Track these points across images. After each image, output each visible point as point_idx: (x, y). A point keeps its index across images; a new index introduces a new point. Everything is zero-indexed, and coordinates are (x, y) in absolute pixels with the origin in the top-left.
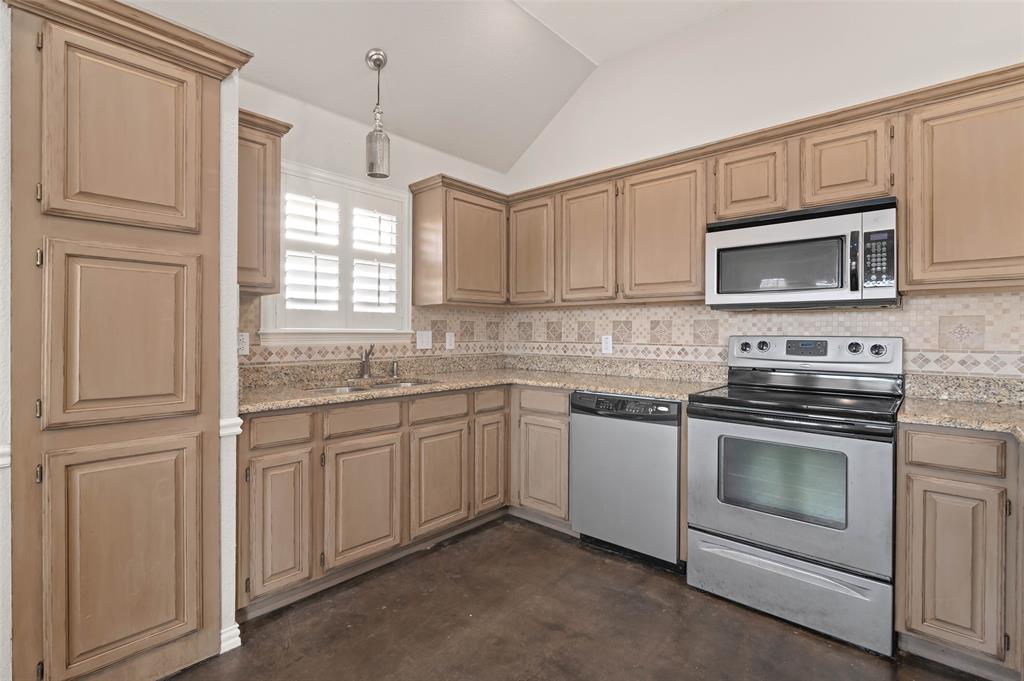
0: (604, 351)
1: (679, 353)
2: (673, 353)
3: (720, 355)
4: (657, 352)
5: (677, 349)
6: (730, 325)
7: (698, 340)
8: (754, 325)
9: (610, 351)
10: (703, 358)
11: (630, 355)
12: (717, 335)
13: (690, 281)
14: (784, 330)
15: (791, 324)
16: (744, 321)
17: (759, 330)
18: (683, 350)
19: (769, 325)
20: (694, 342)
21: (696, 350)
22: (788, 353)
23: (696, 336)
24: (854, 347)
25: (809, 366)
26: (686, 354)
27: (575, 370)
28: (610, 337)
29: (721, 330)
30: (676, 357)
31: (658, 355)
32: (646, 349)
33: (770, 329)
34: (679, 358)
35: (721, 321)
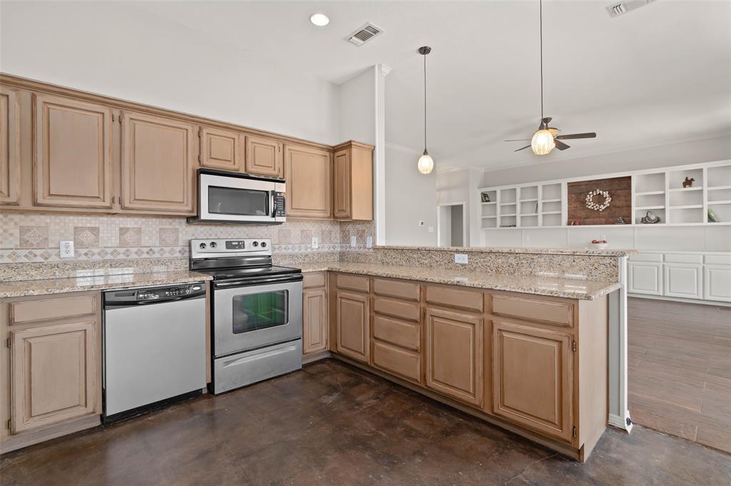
0: (63, 255)
1: (148, 253)
2: (143, 253)
3: (180, 252)
4: (127, 253)
5: (145, 250)
6: (187, 232)
7: (163, 243)
8: (202, 232)
9: (72, 254)
10: (167, 255)
11: (97, 258)
12: (178, 238)
13: (183, 203)
14: (218, 235)
15: (222, 232)
16: (196, 230)
17: (205, 235)
18: (151, 250)
19: (210, 232)
20: (160, 244)
21: (162, 250)
22: (227, 248)
23: (162, 240)
24: (255, 244)
25: (239, 255)
26: (154, 253)
27: (19, 278)
28: (71, 243)
29: (180, 235)
30: (145, 256)
31: (128, 256)
32: (115, 251)
33: (211, 235)
34: (148, 256)
35: (180, 229)
